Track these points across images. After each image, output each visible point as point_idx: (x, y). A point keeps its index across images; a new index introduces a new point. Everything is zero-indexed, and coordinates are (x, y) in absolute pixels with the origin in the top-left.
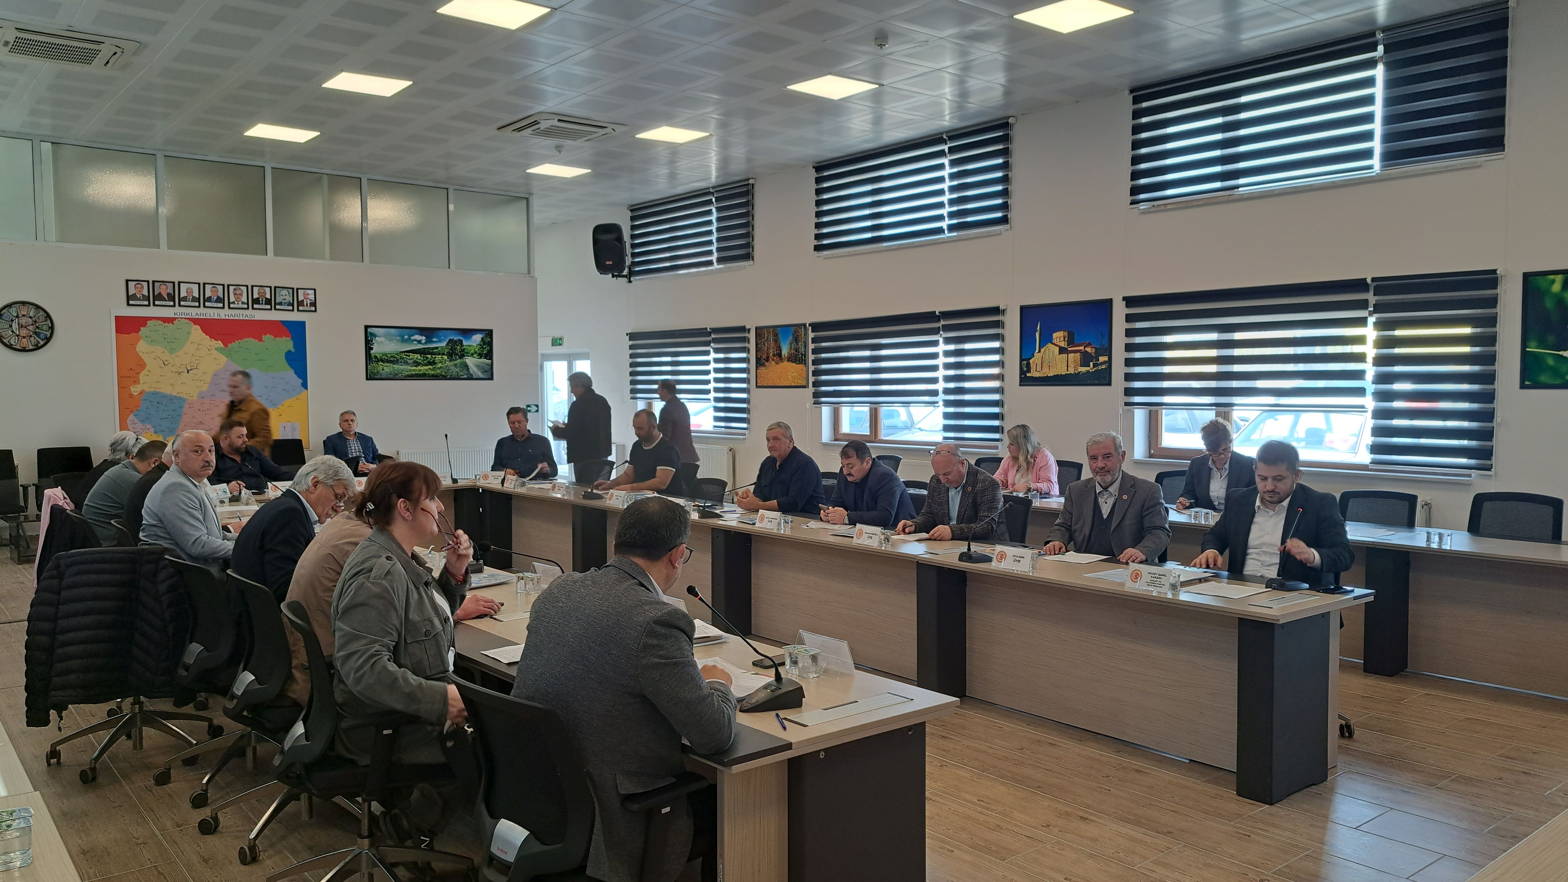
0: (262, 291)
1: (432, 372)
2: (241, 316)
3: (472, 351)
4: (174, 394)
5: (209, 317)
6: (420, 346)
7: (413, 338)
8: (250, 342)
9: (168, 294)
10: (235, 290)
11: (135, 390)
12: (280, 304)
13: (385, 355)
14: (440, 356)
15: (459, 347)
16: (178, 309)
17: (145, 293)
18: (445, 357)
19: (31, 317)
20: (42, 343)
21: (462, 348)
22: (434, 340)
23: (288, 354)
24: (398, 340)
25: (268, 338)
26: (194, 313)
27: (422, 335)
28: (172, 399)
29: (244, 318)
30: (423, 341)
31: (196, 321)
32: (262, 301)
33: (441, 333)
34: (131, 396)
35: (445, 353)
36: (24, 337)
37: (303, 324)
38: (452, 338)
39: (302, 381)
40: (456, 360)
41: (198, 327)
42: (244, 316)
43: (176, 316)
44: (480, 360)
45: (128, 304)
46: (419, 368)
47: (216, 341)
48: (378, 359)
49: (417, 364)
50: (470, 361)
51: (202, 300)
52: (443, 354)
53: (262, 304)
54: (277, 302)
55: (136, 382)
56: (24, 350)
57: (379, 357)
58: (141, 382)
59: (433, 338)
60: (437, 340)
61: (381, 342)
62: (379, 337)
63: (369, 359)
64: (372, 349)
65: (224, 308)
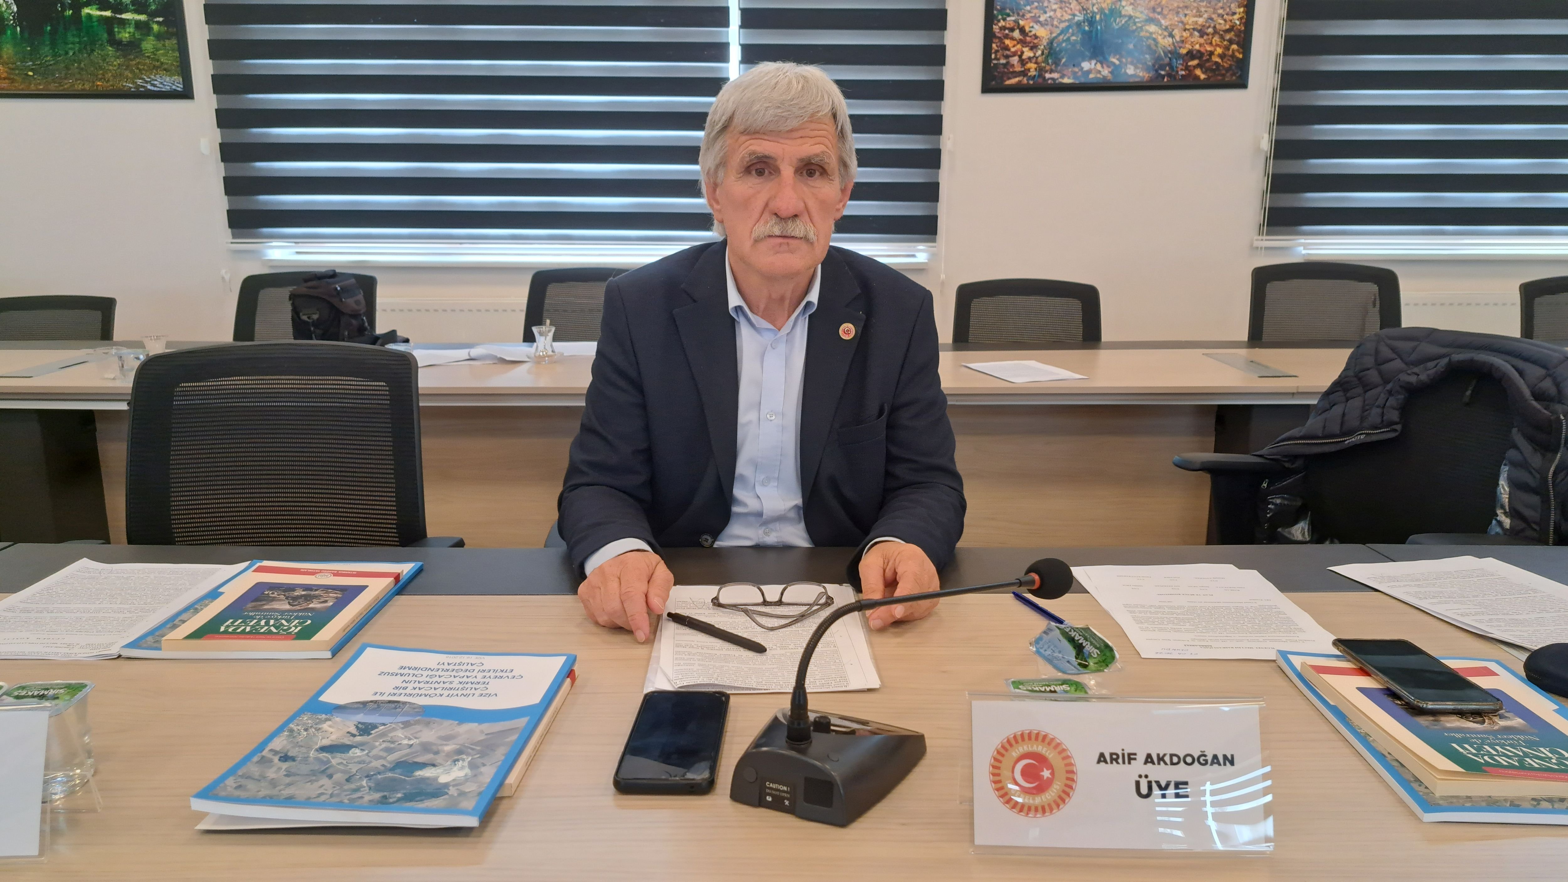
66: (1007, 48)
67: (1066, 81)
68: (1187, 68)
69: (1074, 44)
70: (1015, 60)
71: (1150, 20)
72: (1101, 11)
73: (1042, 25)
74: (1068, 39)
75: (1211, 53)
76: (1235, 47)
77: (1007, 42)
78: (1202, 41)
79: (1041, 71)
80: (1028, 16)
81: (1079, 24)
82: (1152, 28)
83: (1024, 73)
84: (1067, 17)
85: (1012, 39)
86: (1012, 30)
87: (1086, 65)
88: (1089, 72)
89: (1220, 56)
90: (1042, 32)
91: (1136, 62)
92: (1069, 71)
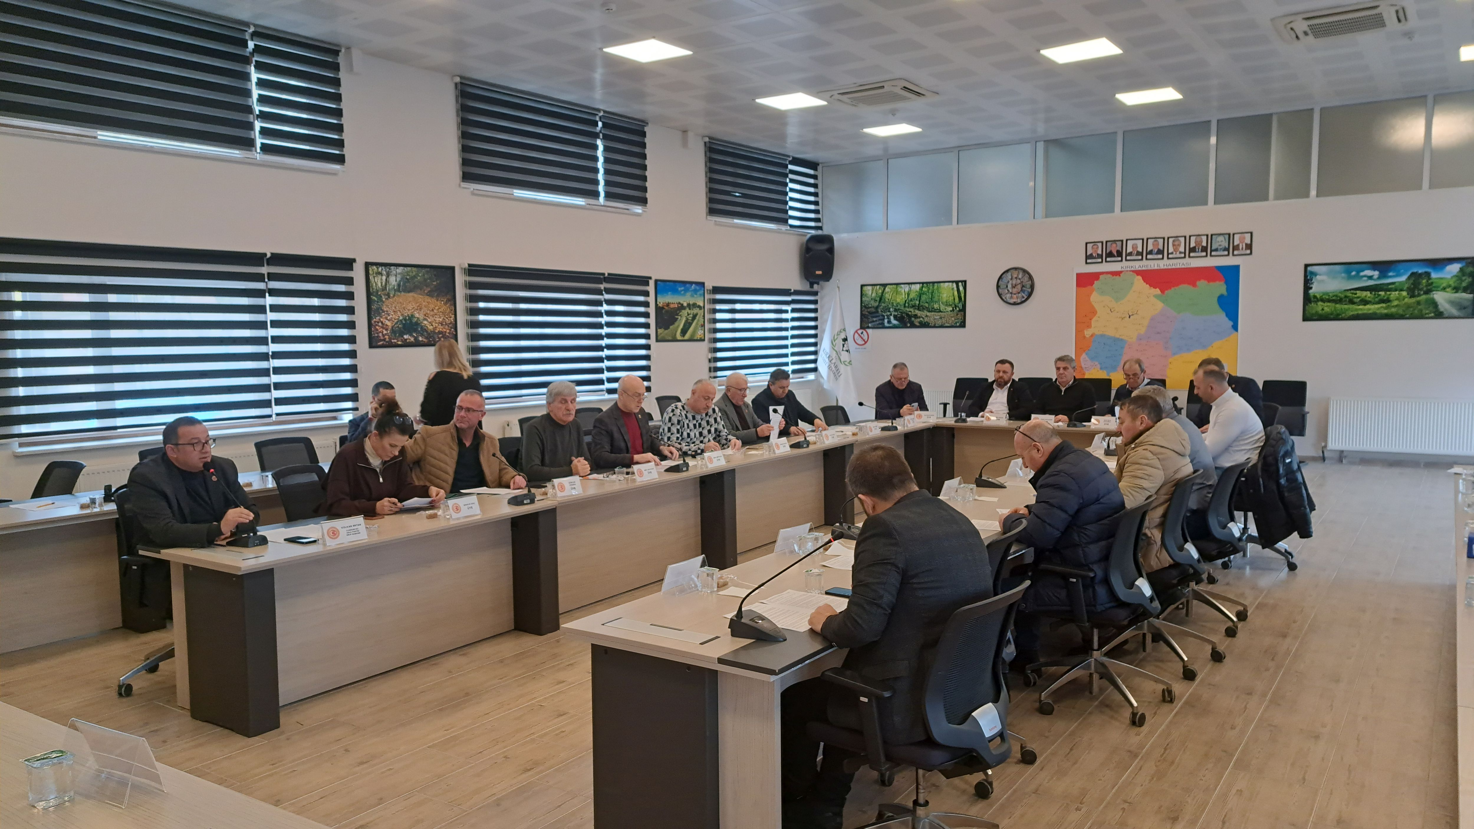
0: (1198, 240)
1: (1386, 311)
2: (1178, 265)
3: (1444, 285)
4: (1117, 336)
5: (1150, 268)
6: (1371, 283)
7: (1362, 274)
8: (1184, 289)
9: (1118, 251)
10: (1174, 241)
11: (1088, 333)
12: (1216, 250)
13: (1327, 294)
14: (1397, 293)
15: (1424, 281)
16: (1124, 263)
17: (1100, 252)
18: (1404, 293)
19: (1020, 279)
20: (1026, 297)
21: (1430, 281)
22: (1390, 274)
23: (1221, 299)
24: (1343, 278)
25: (1202, 284)
26: (1138, 265)
27: (1375, 270)
28: (1116, 340)
29: (1181, 267)
30: (1376, 277)
31: (1138, 273)
32: (1198, 249)
33: (1400, 266)
34: (1085, 337)
35: (1405, 288)
36: (1015, 294)
37: (1237, 268)
38: (1415, 271)
39: (1232, 324)
40: (1419, 295)
41: (1140, 278)
43: (1123, 269)
44: (1457, 295)
45: (1086, 263)
46: (1368, 306)
47: (1154, 289)
48: (1317, 298)
49: (1365, 302)
50: (1439, 297)
51: (1144, 254)
52: (1402, 290)
53: (1199, 252)
54: (1213, 248)
55: (1089, 326)
56: (1015, 304)
57: (1318, 297)
58: (1093, 326)
59: (1390, 272)
60: (1394, 274)
61: (1322, 281)
62: (1320, 275)
63: (1307, 299)
64: (1311, 288)
65: (1163, 258)
66: (377, 330)
67: (399, 343)
69: (400, 328)
70: (380, 335)
71: (425, 319)
72: (408, 315)
73: (389, 320)
74: (398, 327)
75: (446, 332)
76: (452, 330)
77: (377, 327)
78: (442, 327)
79: (390, 339)
80: (384, 317)
81: (401, 321)
82: (425, 322)
83: (384, 340)
84: (397, 318)
85: (379, 326)
86: (378, 322)
87: (406, 337)
88: (406, 340)
90: (389, 323)
91: (422, 335)
92: (400, 339)
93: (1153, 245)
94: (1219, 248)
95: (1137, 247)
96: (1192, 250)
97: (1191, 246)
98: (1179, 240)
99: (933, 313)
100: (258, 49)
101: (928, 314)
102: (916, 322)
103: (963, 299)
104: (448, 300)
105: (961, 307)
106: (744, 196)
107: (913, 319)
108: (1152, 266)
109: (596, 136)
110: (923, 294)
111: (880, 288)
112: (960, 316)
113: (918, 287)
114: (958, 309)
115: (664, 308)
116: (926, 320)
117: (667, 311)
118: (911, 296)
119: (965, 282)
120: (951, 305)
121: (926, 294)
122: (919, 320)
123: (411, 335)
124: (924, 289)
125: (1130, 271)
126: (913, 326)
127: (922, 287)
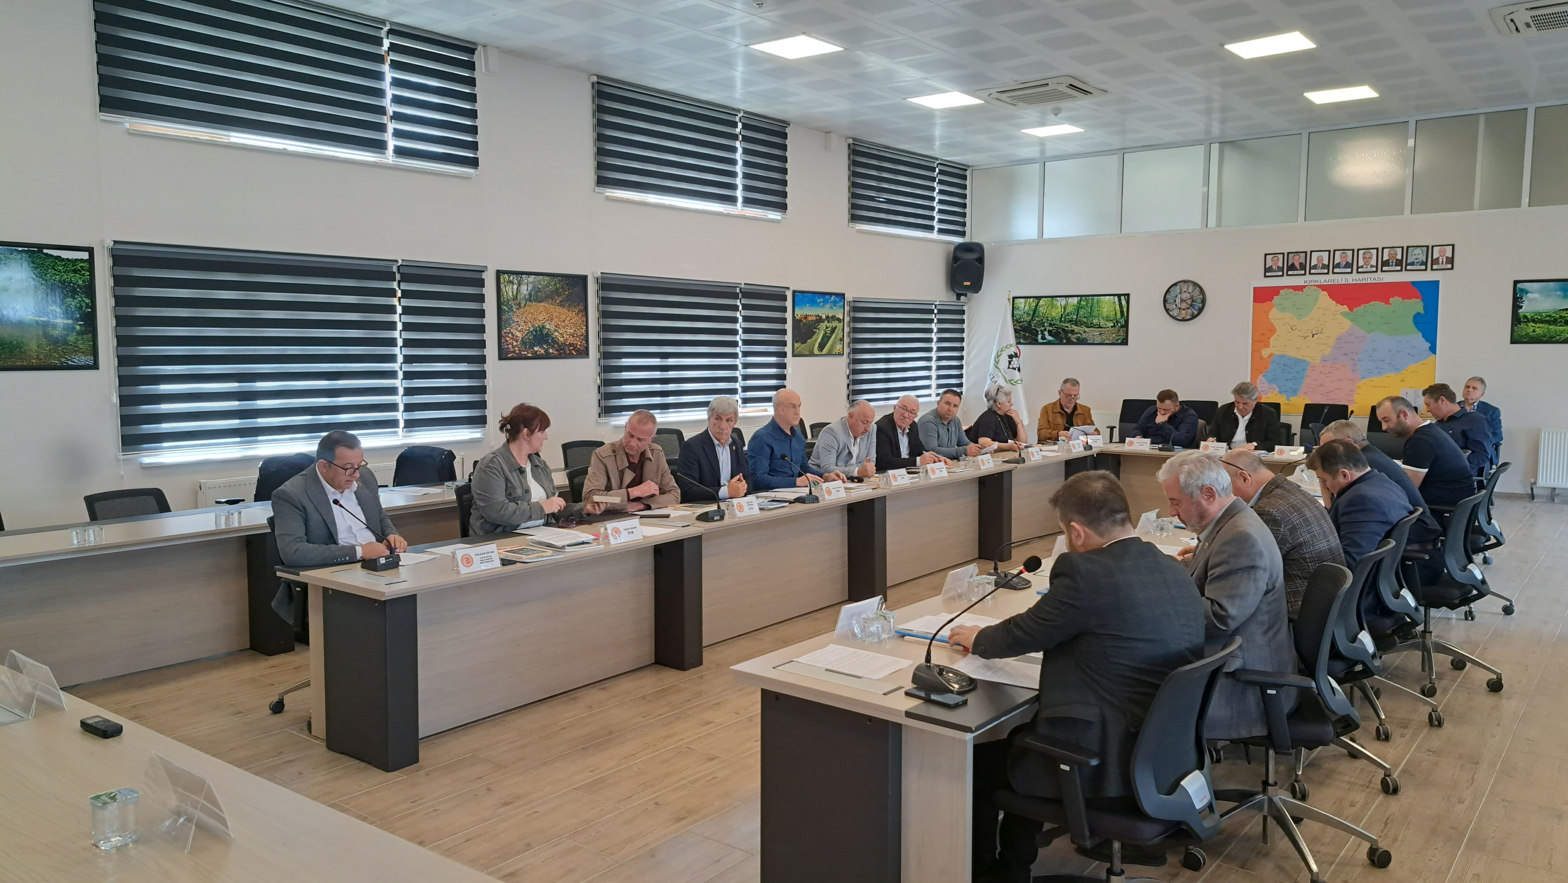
0: (1392, 252)
4: (1299, 357)
5: (1337, 283)
8: (1377, 306)
9: (1301, 264)
10: (1364, 253)
11: (1265, 353)
12: (1412, 264)
13: (1540, 314)
17: (1280, 265)
19: (1189, 293)
20: (1196, 313)
23: (1417, 317)
24: (1558, 296)
25: (1395, 300)
26: (1323, 280)
28: (1298, 361)
31: (1323, 288)
34: (1262, 357)
36: (1184, 310)
37: (1437, 283)
39: (1430, 345)
41: (1325, 293)
42: (1372, 279)
43: (1306, 284)
45: (1265, 276)
47: (1342, 306)
48: (1528, 319)
51: (1330, 267)
53: (1392, 265)
54: (1409, 262)
55: (1267, 346)
56: (1184, 320)
57: (1529, 317)
58: (1271, 346)
61: (1535, 299)
62: (1532, 293)
63: (1517, 319)
64: (1521, 307)
65: (1351, 273)
66: (507, 341)
67: (529, 355)
68: (569, 350)
69: (530, 340)
70: (510, 346)
71: (556, 331)
72: (539, 326)
73: (519, 332)
74: (528, 338)
76: (584, 342)
77: (507, 338)
78: (573, 339)
79: (520, 350)
80: (514, 328)
81: (531, 332)
82: (556, 334)
83: (514, 352)
84: (527, 328)
85: (509, 337)
86: (509, 334)
87: (536, 349)
88: (537, 352)
89: (580, 345)
90: (519, 334)
91: (553, 347)
92: (530, 351)
93: (1341, 257)
94: (1416, 261)
95: (1323, 260)
96: (1385, 263)
97: (1384, 259)
98: (1370, 252)
99: (1092, 329)
100: (393, 48)
101: (1087, 330)
102: (1073, 338)
103: (1125, 314)
104: (580, 311)
105: (1122, 321)
106: (889, 201)
107: (1070, 335)
108: (1340, 281)
109: (734, 137)
110: (1081, 308)
111: (1033, 301)
112: (1122, 333)
113: (1075, 300)
114: (1119, 325)
115: (802, 321)
116: (1084, 336)
117: (805, 324)
118: (1068, 311)
119: (1128, 295)
120: (1111, 321)
121: (1084, 308)
122: (1076, 336)
123: (542, 347)
124: (1082, 303)
125: (1315, 286)
126: (1070, 342)
127: (1081, 300)
